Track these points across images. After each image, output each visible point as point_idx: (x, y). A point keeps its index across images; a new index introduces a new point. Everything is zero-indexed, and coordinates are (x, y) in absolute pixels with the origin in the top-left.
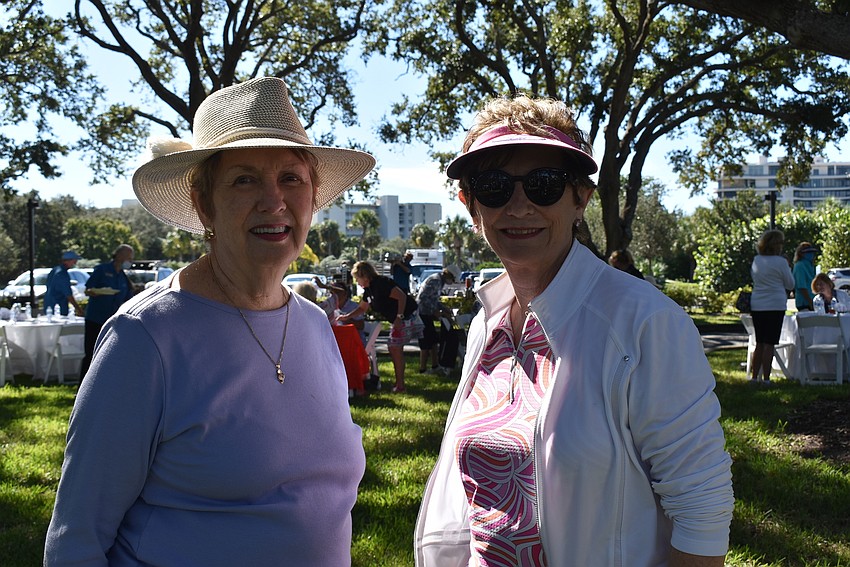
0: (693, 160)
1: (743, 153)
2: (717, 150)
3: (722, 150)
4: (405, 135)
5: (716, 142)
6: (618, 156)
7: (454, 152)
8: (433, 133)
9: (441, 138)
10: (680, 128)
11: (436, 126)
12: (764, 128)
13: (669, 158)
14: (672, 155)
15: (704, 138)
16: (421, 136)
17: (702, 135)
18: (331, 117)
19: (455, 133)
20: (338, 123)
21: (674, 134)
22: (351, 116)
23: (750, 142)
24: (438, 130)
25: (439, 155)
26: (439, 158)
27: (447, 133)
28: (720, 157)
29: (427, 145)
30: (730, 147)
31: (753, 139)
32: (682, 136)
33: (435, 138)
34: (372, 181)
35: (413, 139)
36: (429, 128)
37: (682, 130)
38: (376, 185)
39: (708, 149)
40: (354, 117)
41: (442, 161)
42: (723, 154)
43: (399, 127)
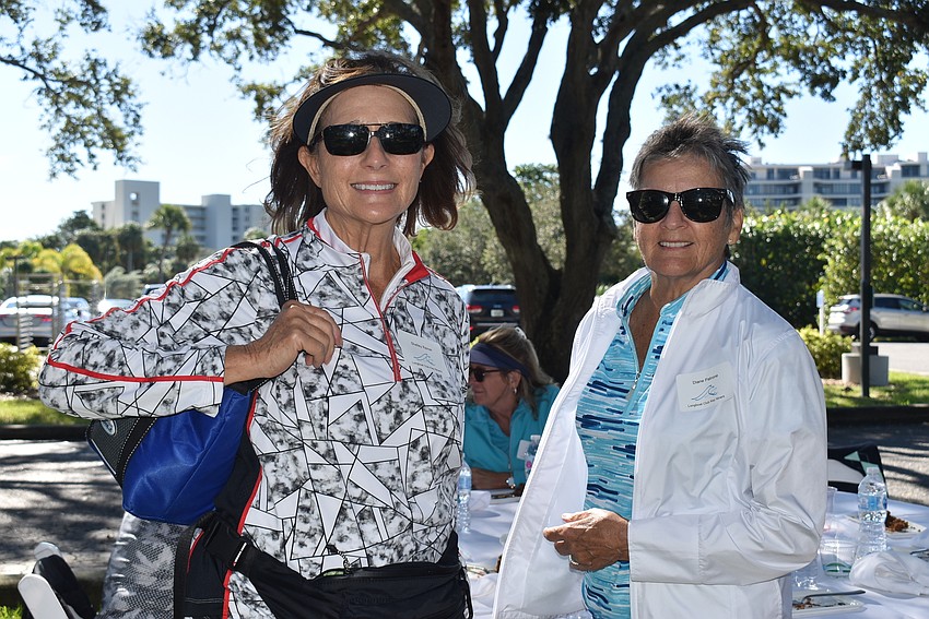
0: (698, 104)
1: (783, 96)
2: (738, 91)
3: (746, 89)
4: (189, 47)
5: (738, 76)
6: (594, 71)
7: (280, 84)
8: (241, 46)
9: (257, 56)
10: (677, 47)
11: (248, 34)
12: (821, 51)
13: (658, 98)
14: (664, 92)
15: (718, 68)
16: (219, 49)
17: (715, 62)
18: (60, 16)
19: (282, 49)
20: (73, 27)
21: (667, 59)
22: (95, 14)
23: (797, 75)
24: (251, 41)
25: (253, 87)
26: (253, 94)
27: (268, 48)
28: (743, 103)
29: (231, 67)
30: (760, 85)
31: (803, 70)
32: (681, 63)
33: (245, 55)
34: (129, 129)
35: (204, 55)
36: (233, 36)
37: (682, 51)
38: (136, 137)
39: (723, 89)
40: (100, 16)
41: (260, 100)
42: (748, 96)
43: (178, 31)
